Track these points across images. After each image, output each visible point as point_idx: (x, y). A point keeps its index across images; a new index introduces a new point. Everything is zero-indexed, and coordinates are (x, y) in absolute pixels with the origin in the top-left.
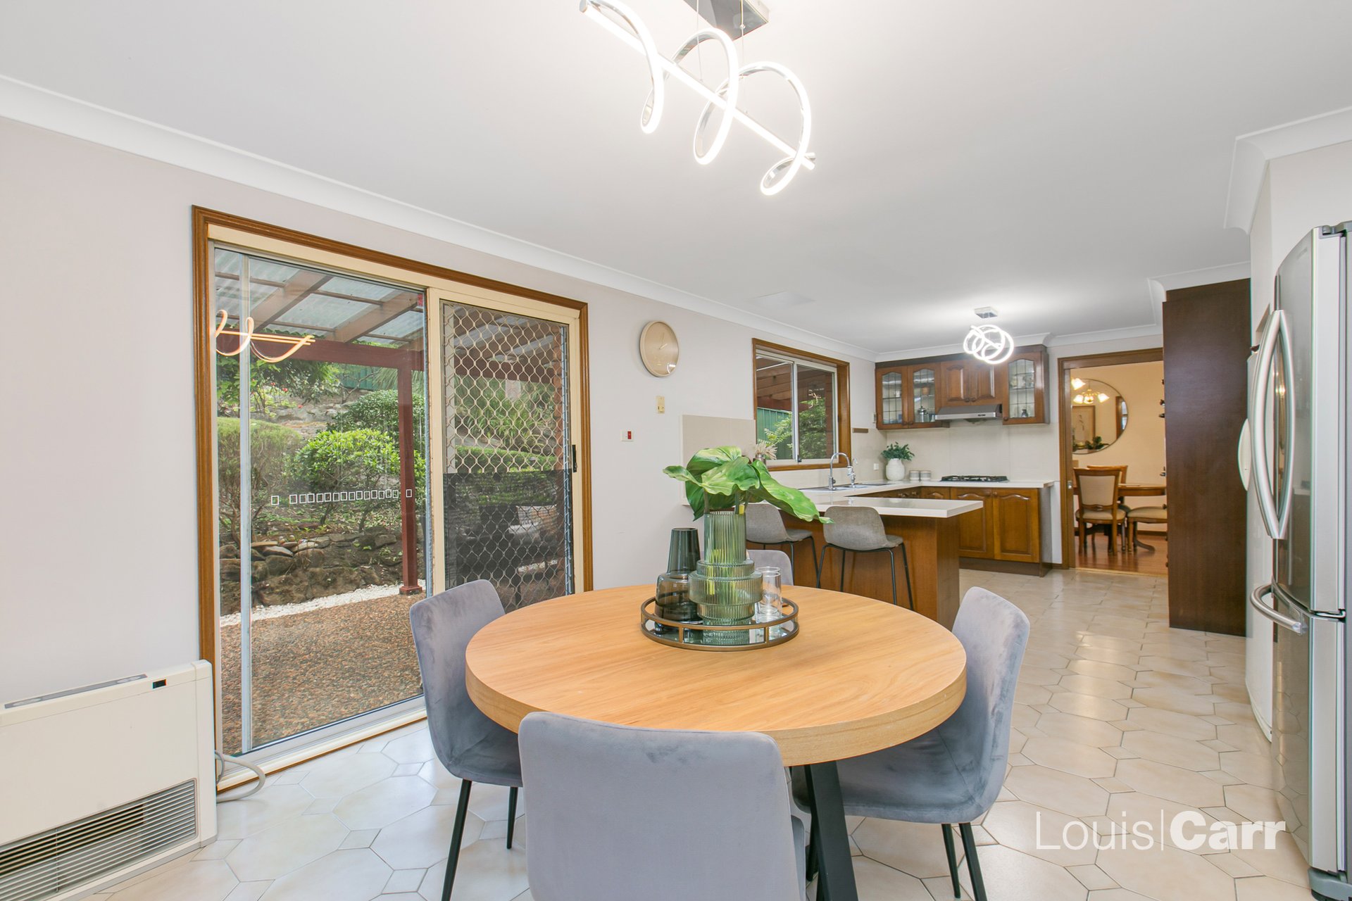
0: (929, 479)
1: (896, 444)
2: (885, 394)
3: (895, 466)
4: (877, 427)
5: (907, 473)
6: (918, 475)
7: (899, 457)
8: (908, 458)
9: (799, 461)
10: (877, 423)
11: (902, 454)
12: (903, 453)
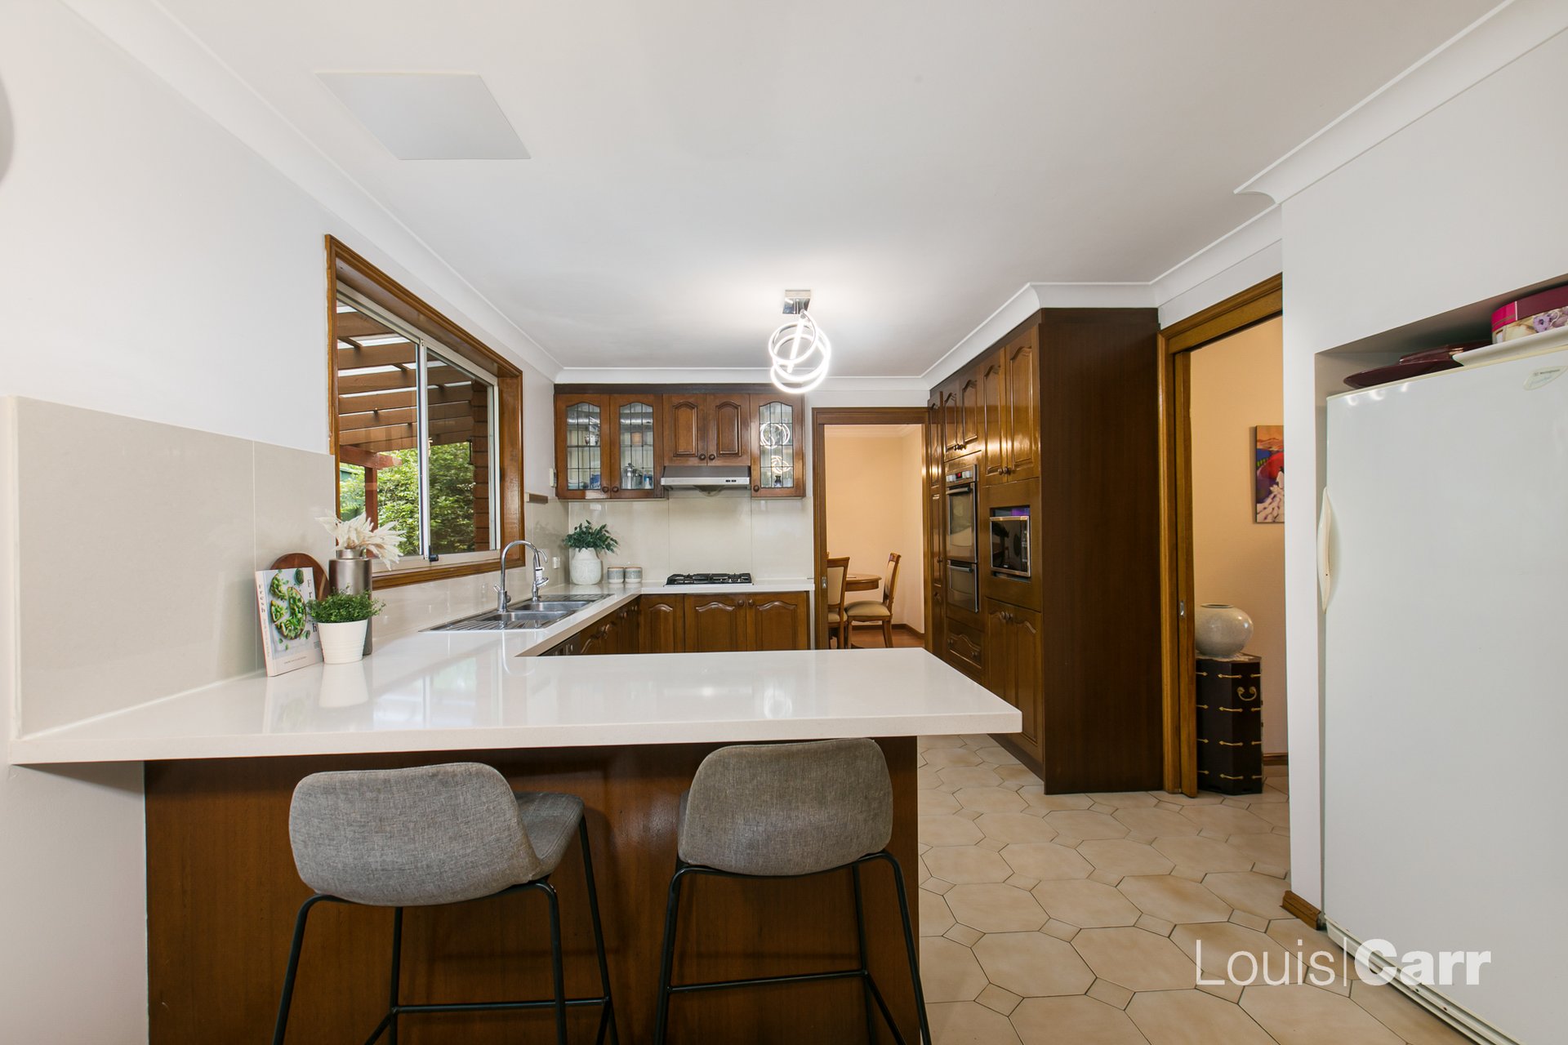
0: (638, 580)
1: (587, 524)
2: (573, 439)
3: (585, 563)
4: (557, 495)
5: (605, 571)
6: (622, 574)
7: (595, 546)
8: (608, 547)
9: (432, 560)
10: (557, 488)
11: (594, 539)
12: (600, 539)
